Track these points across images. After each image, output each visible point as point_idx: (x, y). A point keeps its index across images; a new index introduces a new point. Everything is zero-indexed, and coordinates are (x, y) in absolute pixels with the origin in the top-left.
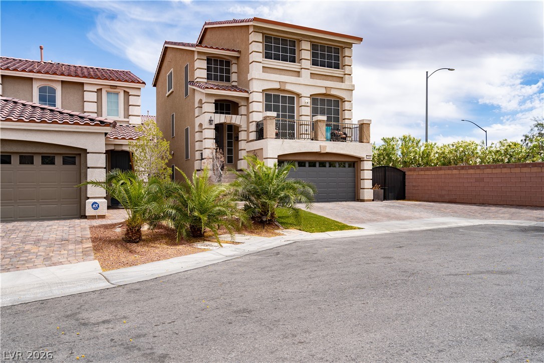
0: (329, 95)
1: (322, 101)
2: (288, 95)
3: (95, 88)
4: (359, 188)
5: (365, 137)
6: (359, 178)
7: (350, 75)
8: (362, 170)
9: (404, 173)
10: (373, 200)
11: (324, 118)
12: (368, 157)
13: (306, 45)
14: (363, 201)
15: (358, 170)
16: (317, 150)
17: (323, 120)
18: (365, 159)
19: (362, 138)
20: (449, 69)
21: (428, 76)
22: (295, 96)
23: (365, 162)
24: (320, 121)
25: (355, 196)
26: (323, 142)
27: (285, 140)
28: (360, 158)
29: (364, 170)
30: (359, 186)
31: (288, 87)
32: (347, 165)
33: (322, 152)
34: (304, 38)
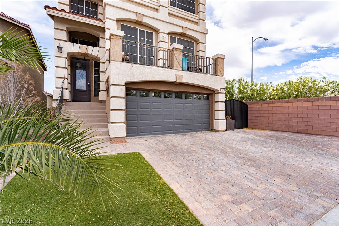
1: (180, 40)
2: (146, 30)
4: (213, 119)
5: (219, 71)
6: (213, 110)
7: (204, 20)
8: (215, 102)
9: (247, 106)
10: (226, 130)
11: (181, 47)
12: (222, 90)
14: (217, 131)
15: (212, 103)
16: (172, 79)
17: (179, 49)
18: (220, 91)
19: (217, 72)
21: (253, 40)
22: (154, 32)
23: (219, 94)
24: (176, 49)
25: (209, 127)
26: (179, 71)
27: (134, 65)
28: (214, 91)
29: (218, 102)
30: (213, 117)
33: (178, 81)
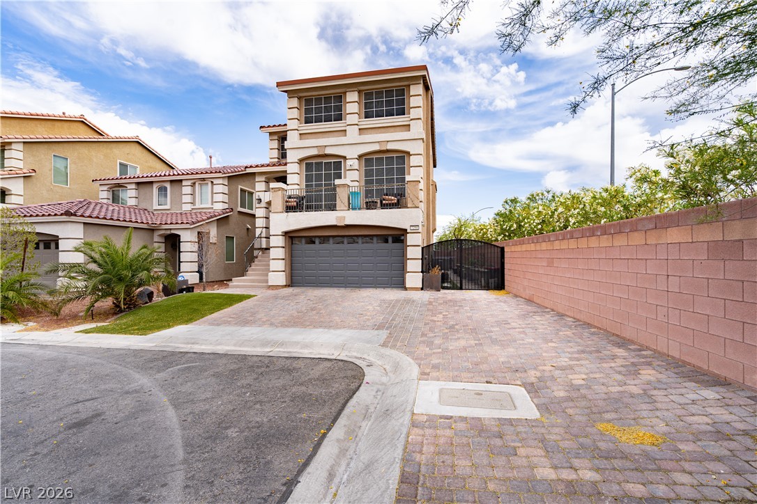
0: (388, 151)
1: (380, 160)
2: (332, 161)
3: (189, 183)
6: (405, 257)
9: (502, 249)
10: (422, 289)
12: (412, 228)
13: (352, 96)
15: (405, 247)
16: (332, 222)
18: (409, 231)
20: (676, 69)
21: (616, 91)
22: (342, 160)
23: (408, 234)
25: (403, 282)
31: (328, 151)
32: (390, 240)
33: (339, 224)
34: (349, 88)
